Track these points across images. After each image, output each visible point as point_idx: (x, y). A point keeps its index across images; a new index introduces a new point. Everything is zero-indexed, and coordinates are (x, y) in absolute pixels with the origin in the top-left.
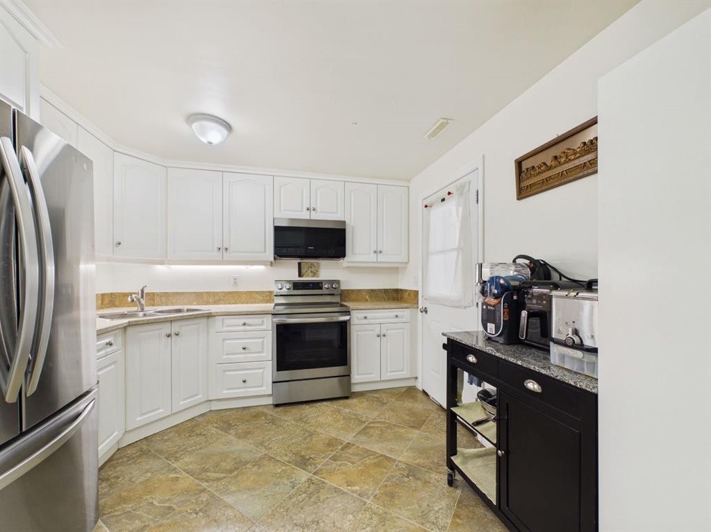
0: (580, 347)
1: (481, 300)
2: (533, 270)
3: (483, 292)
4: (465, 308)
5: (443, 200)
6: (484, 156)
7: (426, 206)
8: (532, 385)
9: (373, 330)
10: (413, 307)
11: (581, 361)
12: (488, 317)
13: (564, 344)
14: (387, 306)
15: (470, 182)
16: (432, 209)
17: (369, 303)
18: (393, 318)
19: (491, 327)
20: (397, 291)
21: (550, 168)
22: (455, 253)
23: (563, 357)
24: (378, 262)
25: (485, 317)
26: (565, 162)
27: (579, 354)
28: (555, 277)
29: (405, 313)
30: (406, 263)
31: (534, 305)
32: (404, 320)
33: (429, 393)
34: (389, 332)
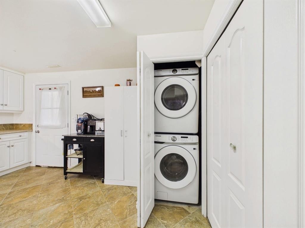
0: (101, 131)
1: (77, 124)
2: (89, 117)
3: (78, 122)
4: (62, 128)
5: (50, 89)
6: (71, 81)
7: (40, 89)
8: (92, 140)
9: (5, 144)
10: (30, 131)
11: (101, 133)
12: (78, 128)
13: (98, 131)
14: (10, 132)
15: (64, 87)
16: (43, 90)
17: (5, 131)
18: (18, 137)
19: (79, 131)
20: (12, 125)
21: (91, 93)
22: (58, 110)
23: (98, 133)
24: (3, 110)
25: (77, 129)
26: (95, 93)
27: (101, 132)
28: (93, 118)
29: (25, 134)
30: (22, 111)
31: (91, 124)
32: (25, 137)
33: (40, 165)
34: (15, 144)
